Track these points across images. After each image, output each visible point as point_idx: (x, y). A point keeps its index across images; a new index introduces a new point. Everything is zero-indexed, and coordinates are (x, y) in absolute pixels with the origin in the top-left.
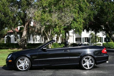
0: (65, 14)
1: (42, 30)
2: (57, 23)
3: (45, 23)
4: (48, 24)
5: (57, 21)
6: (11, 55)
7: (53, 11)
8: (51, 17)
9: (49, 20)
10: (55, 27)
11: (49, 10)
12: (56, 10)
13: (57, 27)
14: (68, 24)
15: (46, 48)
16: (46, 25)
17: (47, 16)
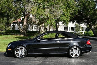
0: (56, 10)
1: (37, 22)
2: (49, 17)
3: (39, 17)
4: (42, 17)
5: (49, 15)
6: (10, 44)
7: (46, 7)
8: (45, 12)
9: (42, 14)
10: (48, 20)
11: (43, 6)
12: (49, 6)
13: (49, 20)
14: (58, 18)
15: (40, 40)
16: (40, 18)
17: (41, 11)
